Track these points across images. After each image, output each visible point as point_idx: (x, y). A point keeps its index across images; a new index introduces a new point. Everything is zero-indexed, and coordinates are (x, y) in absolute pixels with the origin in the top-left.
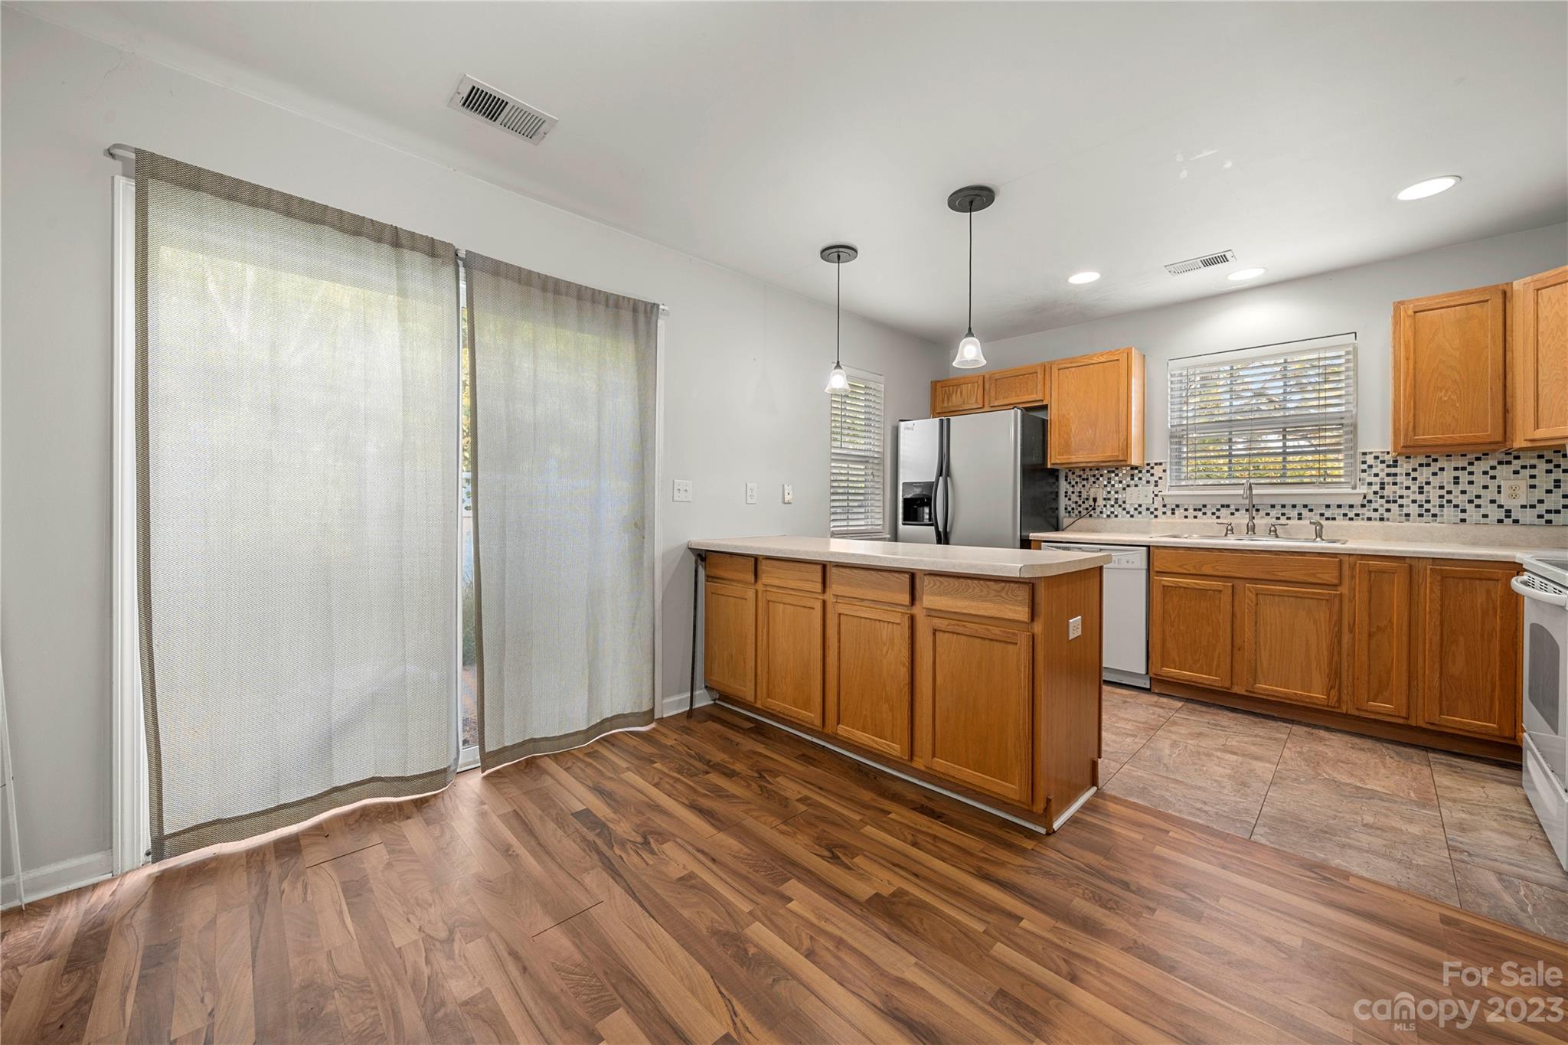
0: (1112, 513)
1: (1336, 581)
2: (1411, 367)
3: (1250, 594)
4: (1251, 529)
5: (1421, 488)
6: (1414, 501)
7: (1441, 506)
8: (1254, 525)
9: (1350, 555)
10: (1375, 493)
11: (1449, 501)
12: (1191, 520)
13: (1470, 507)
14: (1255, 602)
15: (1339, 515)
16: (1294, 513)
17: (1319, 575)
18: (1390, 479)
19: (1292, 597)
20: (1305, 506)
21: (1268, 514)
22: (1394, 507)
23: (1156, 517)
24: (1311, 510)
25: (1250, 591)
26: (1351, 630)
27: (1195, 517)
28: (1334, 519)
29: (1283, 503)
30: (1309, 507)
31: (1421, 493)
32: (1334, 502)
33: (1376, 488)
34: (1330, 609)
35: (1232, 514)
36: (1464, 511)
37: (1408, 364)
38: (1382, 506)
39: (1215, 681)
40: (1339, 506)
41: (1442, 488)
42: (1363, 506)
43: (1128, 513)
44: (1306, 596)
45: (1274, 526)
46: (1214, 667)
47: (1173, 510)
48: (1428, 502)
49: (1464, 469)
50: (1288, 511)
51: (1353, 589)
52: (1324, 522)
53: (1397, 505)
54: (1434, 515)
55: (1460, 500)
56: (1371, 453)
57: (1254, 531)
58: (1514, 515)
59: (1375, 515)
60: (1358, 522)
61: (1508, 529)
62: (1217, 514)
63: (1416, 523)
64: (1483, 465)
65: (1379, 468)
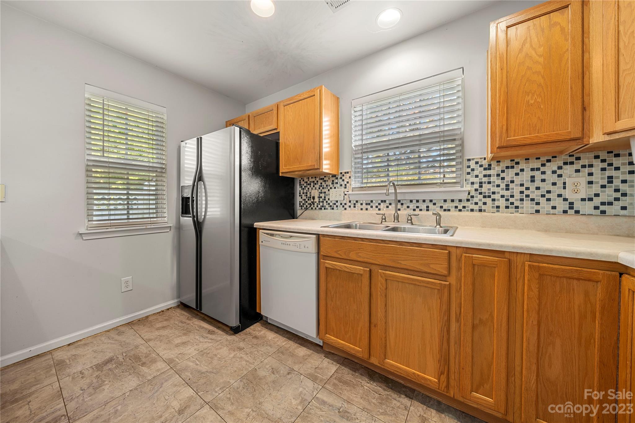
0: (323, 206)
1: (445, 272)
2: (505, 77)
3: (381, 279)
4: (397, 218)
5: (507, 185)
6: (503, 196)
7: (522, 200)
8: (398, 215)
9: (457, 247)
10: (476, 190)
11: (527, 196)
12: (364, 211)
13: (543, 201)
14: (385, 286)
15: (452, 207)
16: (424, 206)
17: (432, 266)
18: (486, 179)
19: (412, 284)
20: (431, 201)
21: (408, 207)
22: (489, 201)
23: (345, 209)
24: (435, 204)
25: (382, 277)
26: (458, 320)
27: (367, 209)
28: (449, 210)
29: (417, 199)
30: (434, 202)
31: (507, 189)
32: (449, 198)
33: (476, 186)
34: (440, 299)
35: (387, 207)
36: (538, 204)
37: (502, 73)
38: (480, 200)
39: (358, 351)
40: (453, 201)
41: (522, 185)
42: (468, 200)
43: (331, 206)
44: (422, 284)
45: (410, 216)
46: (358, 339)
47: (355, 204)
48: (512, 196)
49: (538, 169)
50: (420, 205)
51: (459, 280)
52: (442, 213)
53: (491, 199)
54: (517, 207)
55: (535, 194)
56: (473, 159)
57: (398, 220)
58: (576, 207)
59: (476, 207)
60: (464, 213)
61: (571, 219)
62: (379, 207)
63: (504, 215)
64: (553, 166)
65: (479, 171)
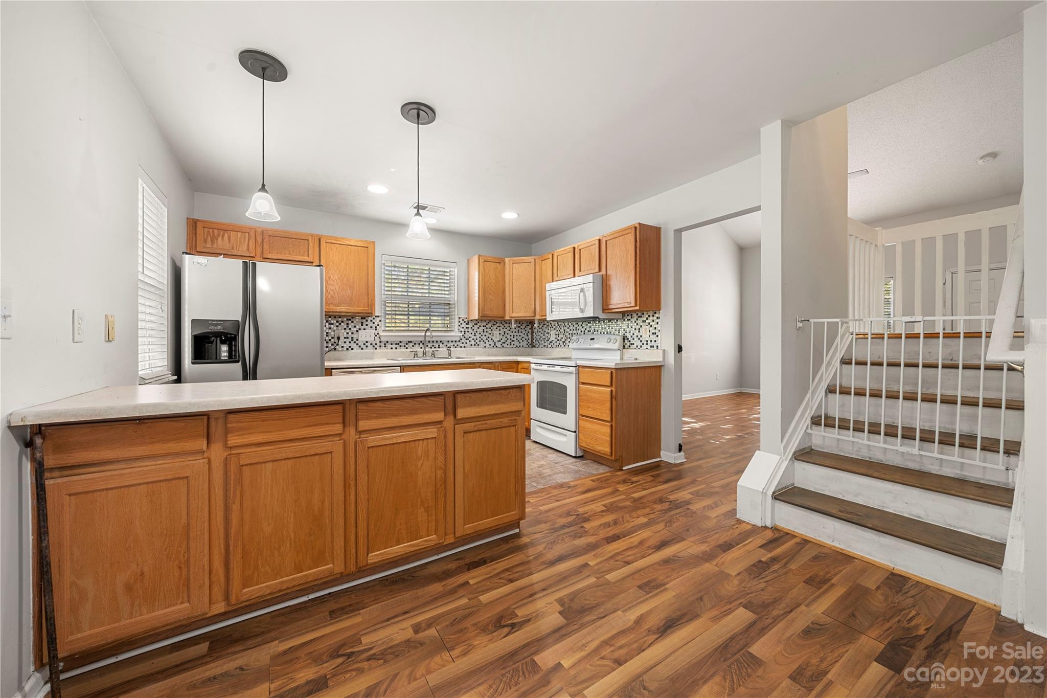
0: (350, 347)
2: (483, 284)
4: (424, 353)
5: (475, 333)
6: (473, 339)
7: (480, 341)
8: (426, 352)
10: (463, 335)
11: (482, 339)
12: (394, 350)
13: (487, 341)
15: (452, 345)
16: (437, 345)
18: (466, 330)
21: (427, 346)
22: (468, 341)
23: (376, 349)
24: (443, 344)
27: (396, 348)
28: (450, 347)
29: (433, 340)
30: (442, 342)
31: (475, 335)
32: (450, 339)
33: (463, 333)
35: (414, 346)
36: (485, 343)
38: (464, 341)
41: (480, 334)
42: (459, 341)
43: (360, 346)
45: (433, 351)
47: (385, 344)
48: (476, 339)
49: (485, 326)
50: (435, 344)
54: (478, 345)
55: (484, 338)
56: (461, 318)
57: (426, 355)
58: (496, 344)
59: (463, 345)
60: (459, 349)
61: (495, 350)
62: (407, 346)
63: (473, 349)
64: (490, 325)
65: (464, 325)
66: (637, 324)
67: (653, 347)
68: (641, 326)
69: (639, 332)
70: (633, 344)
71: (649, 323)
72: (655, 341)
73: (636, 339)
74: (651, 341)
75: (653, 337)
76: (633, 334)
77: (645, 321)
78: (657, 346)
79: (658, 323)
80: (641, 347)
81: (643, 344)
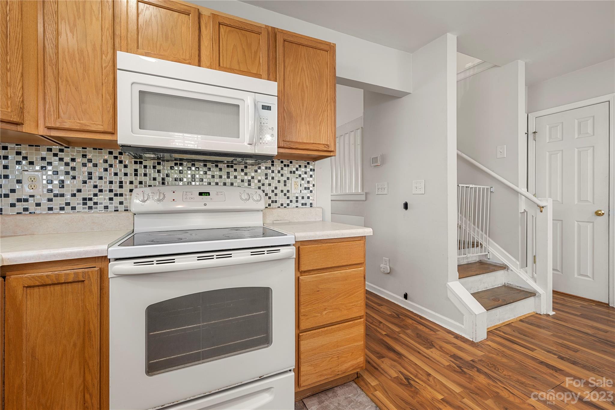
66: (282, 175)
67: (306, 204)
68: (288, 178)
69: (285, 185)
70: (276, 202)
71: (300, 176)
72: (308, 198)
73: (281, 195)
74: (303, 198)
75: (306, 193)
76: (276, 188)
77: (294, 172)
78: (311, 204)
79: (311, 176)
80: (288, 205)
81: (291, 201)
